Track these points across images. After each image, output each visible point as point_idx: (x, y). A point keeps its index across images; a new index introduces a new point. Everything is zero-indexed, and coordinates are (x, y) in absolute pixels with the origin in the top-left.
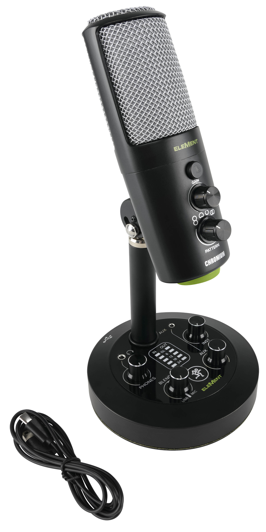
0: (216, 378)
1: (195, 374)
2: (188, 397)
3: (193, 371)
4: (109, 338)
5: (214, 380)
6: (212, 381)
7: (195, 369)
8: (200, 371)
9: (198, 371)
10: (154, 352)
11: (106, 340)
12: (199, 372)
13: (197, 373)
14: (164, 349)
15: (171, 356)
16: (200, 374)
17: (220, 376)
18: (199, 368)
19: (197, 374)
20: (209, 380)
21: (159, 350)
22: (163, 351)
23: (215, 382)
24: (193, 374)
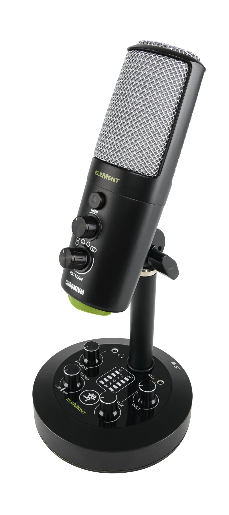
0: (81, 410)
1: (89, 396)
7: (96, 396)
10: (121, 370)
12: (91, 398)
14: (125, 376)
16: (88, 398)
18: (96, 399)
19: (88, 397)
21: (124, 374)
22: (122, 376)
23: (76, 408)
24: (89, 394)
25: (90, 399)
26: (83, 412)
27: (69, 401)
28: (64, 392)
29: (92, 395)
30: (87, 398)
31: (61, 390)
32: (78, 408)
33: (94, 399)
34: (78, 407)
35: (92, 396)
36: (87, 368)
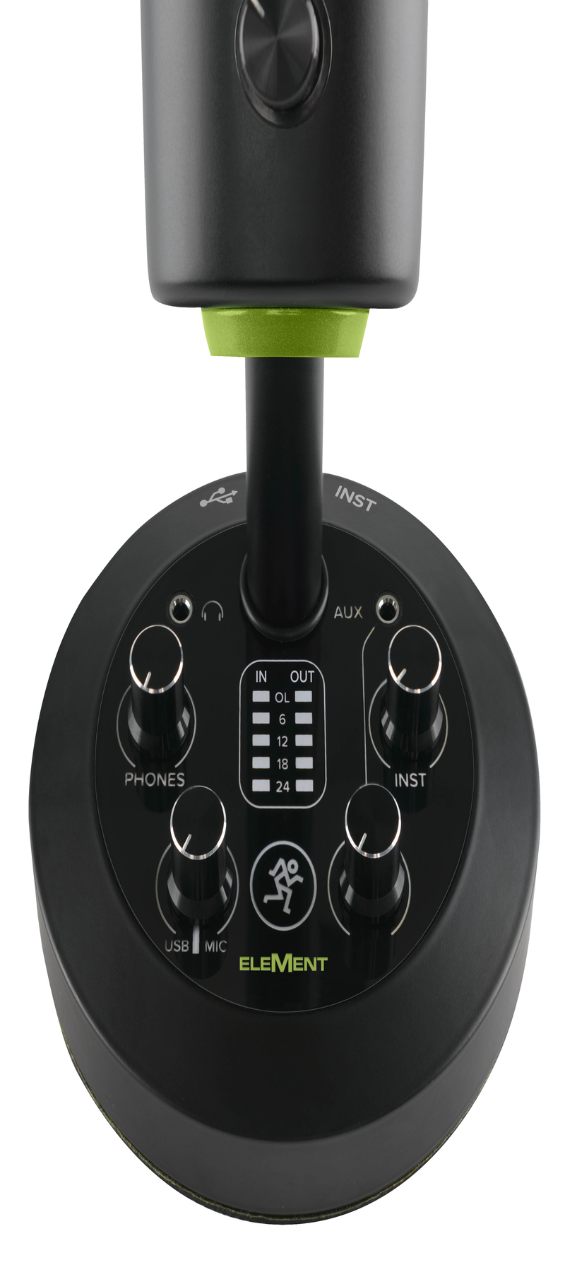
0: (307, 960)
1: (277, 880)
2: (191, 946)
3: (281, 862)
4: (224, 499)
5: (295, 959)
6: (288, 957)
7: (293, 862)
8: (297, 882)
9: (291, 876)
10: (261, 676)
11: (211, 500)
12: (290, 882)
13: (283, 881)
14: (291, 689)
15: (283, 741)
17: (323, 960)
18: (303, 870)
19: (280, 888)
20: (283, 945)
21: (280, 681)
22: (283, 698)
23: (290, 970)
24: (272, 873)
25: (290, 892)
26: (319, 963)
27: (253, 969)
28: (210, 947)
29: (280, 870)
30: (279, 897)
31: (196, 950)
32: (295, 964)
33: (301, 879)
34: (291, 963)
35: (284, 874)
36: (177, 771)
